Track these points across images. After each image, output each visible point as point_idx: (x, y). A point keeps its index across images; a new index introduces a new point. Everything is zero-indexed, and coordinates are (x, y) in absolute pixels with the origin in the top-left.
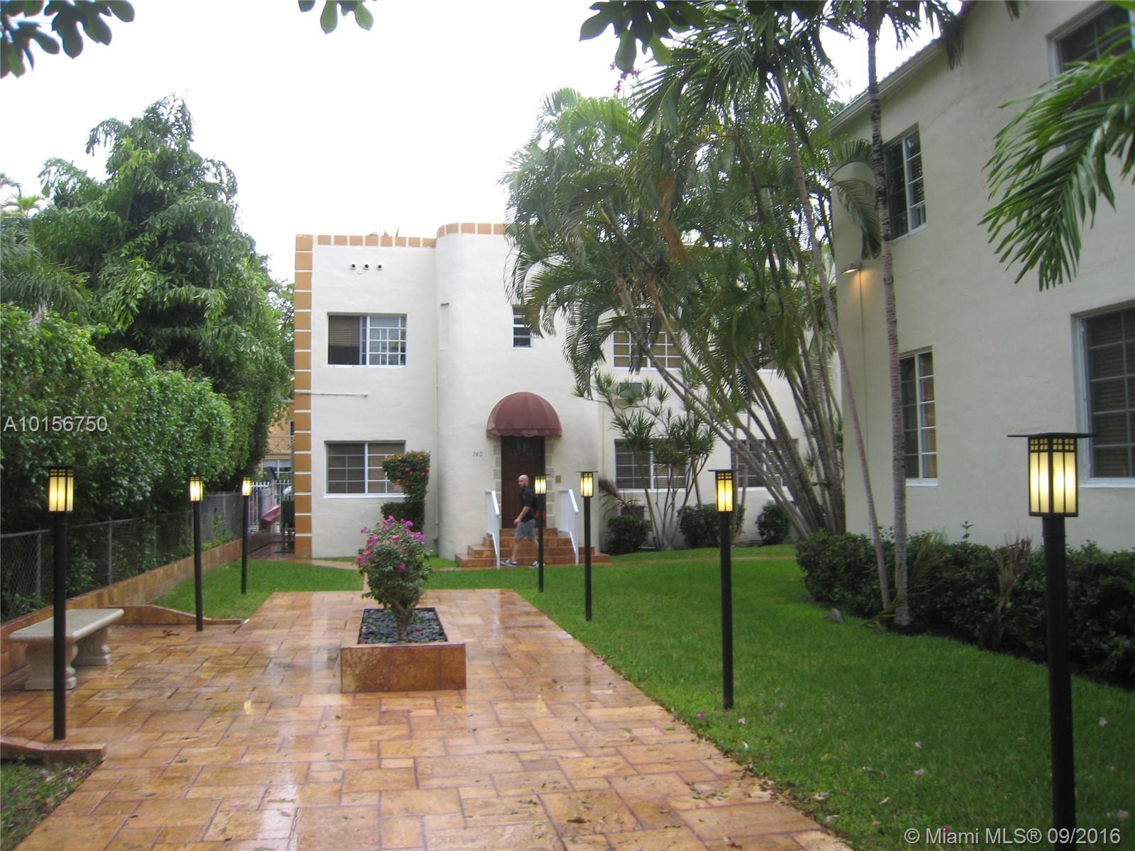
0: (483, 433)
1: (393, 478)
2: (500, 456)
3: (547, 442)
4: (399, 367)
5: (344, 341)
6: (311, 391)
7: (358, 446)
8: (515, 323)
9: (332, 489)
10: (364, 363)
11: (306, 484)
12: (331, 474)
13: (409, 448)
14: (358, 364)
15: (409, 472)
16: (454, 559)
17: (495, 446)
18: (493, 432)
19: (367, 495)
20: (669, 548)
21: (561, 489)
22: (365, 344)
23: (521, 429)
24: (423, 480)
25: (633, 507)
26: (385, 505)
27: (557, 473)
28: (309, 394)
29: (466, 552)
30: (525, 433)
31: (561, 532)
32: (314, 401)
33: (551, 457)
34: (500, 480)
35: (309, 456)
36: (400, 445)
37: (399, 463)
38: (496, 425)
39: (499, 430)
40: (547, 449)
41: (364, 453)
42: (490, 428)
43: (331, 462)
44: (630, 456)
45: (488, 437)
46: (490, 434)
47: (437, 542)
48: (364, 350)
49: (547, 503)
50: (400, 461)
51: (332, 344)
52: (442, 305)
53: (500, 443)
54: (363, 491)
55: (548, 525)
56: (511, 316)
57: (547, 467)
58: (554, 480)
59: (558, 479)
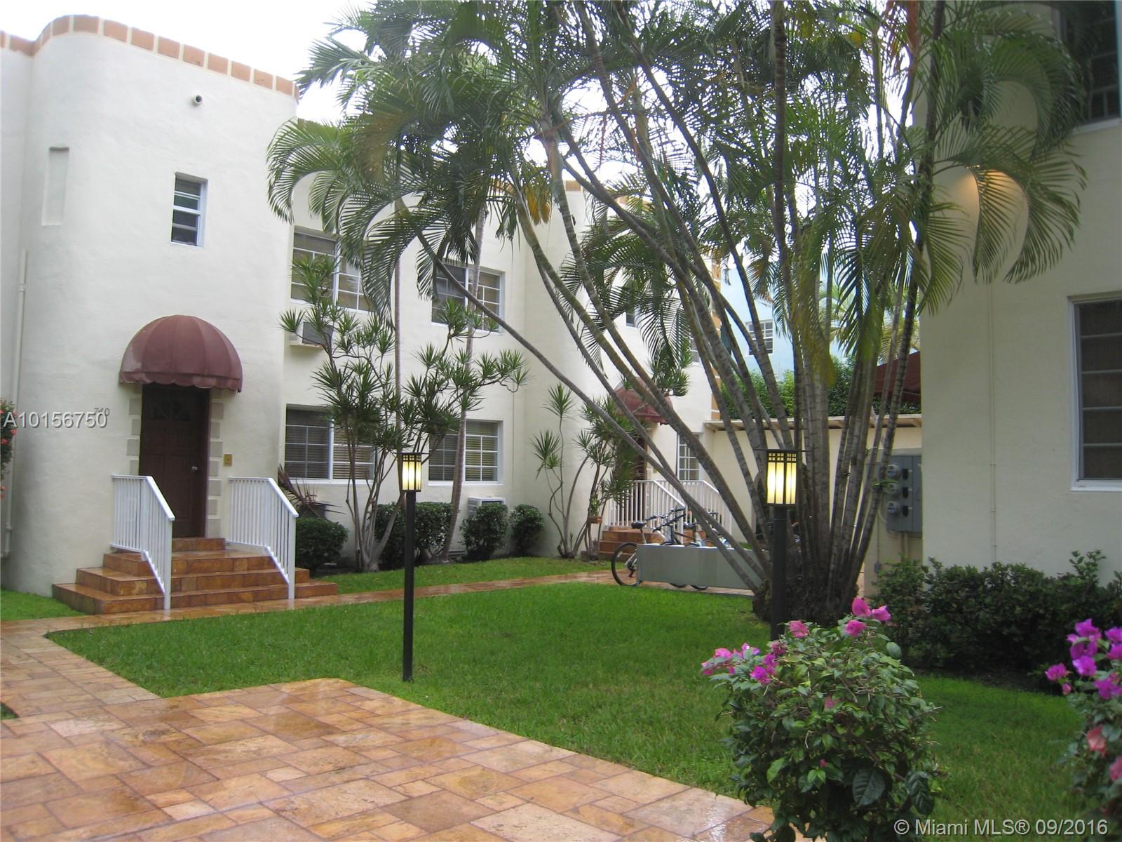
0: (113, 377)
2: (138, 417)
3: (214, 400)
8: (176, 203)
16: (49, 593)
17: (132, 401)
18: (137, 377)
21: (231, 476)
23: (191, 375)
27: (226, 451)
30: (196, 381)
31: (229, 544)
33: (218, 424)
34: (137, 458)
38: (143, 366)
39: (148, 374)
40: (214, 411)
42: (128, 369)
45: (122, 384)
46: (127, 380)
49: (210, 498)
52: (54, 150)
53: (140, 396)
55: (210, 533)
56: (170, 191)
57: (212, 440)
58: (221, 461)
59: (228, 460)
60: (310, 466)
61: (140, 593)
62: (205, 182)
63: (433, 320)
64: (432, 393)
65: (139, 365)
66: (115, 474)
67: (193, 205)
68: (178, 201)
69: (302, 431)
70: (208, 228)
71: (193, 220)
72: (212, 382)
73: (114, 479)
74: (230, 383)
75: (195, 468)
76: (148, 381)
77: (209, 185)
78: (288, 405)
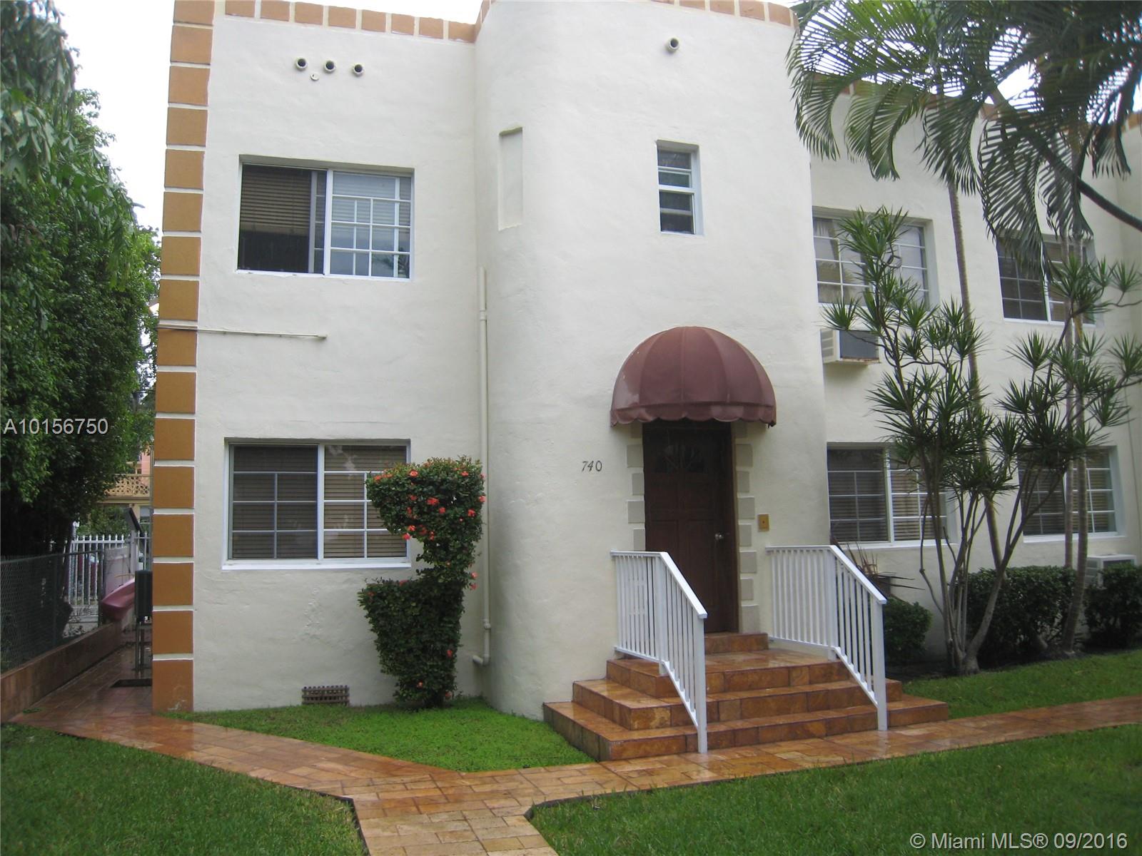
0: (603, 418)
1: (397, 522)
2: (641, 471)
3: (738, 441)
4: (396, 280)
5: (275, 221)
6: (199, 326)
7: (302, 452)
8: (661, 182)
9: (242, 548)
10: (319, 269)
11: (181, 536)
12: (240, 515)
13: (419, 457)
14: (305, 270)
15: (437, 507)
16: (539, 715)
17: (630, 448)
18: (634, 414)
19: (323, 564)
21: (769, 545)
22: (320, 229)
23: (708, 404)
24: (471, 527)
26: (371, 588)
27: (759, 511)
28: (193, 331)
29: (568, 697)
30: (716, 413)
31: (772, 641)
32: (204, 347)
33: (746, 474)
34: (642, 527)
35: (190, 471)
36: (399, 449)
37: (412, 486)
38: (642, 398)
39: (649, 408)
41: (316, 469)
42: (622, 405)
43: (238, 483)
44: (850, 478)
45: (615, 426)
46: (621, 420)
47: (484, 670)
48: (320, 242)
49: (743, 577)
50: (413, 479)
51: (249, 226)
52: (504, 135)
53: (640, 441)
54: (314, 555)
55: (746, 627)
56: (654, 169)
57: (740, 496)
58: (754, 524)
59: (764, 523)
60: (863, 525)
62: (695, 149)
63: (1006, 315)
64: (1042, 407)
65: (636, 398)
66: (615, 550)
67: (684, 181)
68: (663, 178)
69: (848, 479)
70: (706, 209)
71: (685, 201)
72: (738, 412)
73: (614, 557)
74: (761, 413)
75: (719, 536)
76: (650, 418)
77: (702, 152)
78: (828, 443)
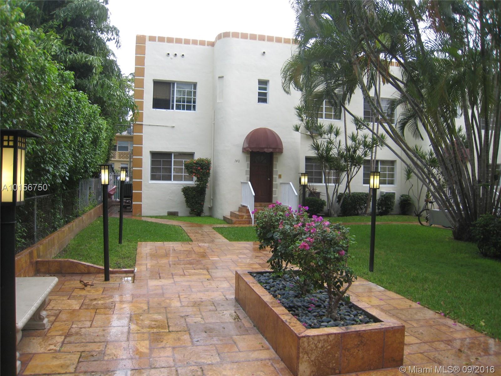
0: (241, 150)
1: (191, 173)
2: (249, 163)
3: (274, 156)
4: (192, 112)
5: (160, 96)
6: (144, 123)
7: (168, 155)
8: (259, 89)
9: (153, 178)
10: (173, 109)
11: (139, 175)
12: (153, 170)
13: (196, 157)
14: (169, 109)
15: (200, 169)
16: (222, 219)
17: (247, 157)
18: (247, 149)
19: (173, 182)
20: (335, 215)
21: (281, 182)
22: (173, 98)
23: (265, 148)
24: (208, 174)
25: (315, 193)
26: (184, 188)
27: (279, 173)
28: (142, 125)
29: (229, 215)
30: (266, 150)
32: (145, 129)
33: (276, 164)
34: (249, 176)
35: (142, 159)
36: (192, 155)
37: (194, 165)
38: (249, 146)
39: (250, 148)
40: (274, 160)
41: (171, 159)
42: (245, 147)
43: (153, 162)
44: (312, 166)
45: (243, 152)
46: (245, 150)
47: (211, 209)
48: (173, 102)
49: (274, 189)
50: (195, 163)
51: (155, 97)
52: (219, 77)
53: (249, 155)
54: (171, 180)
55: (274, 201)
56: (257, 86)
57: (274, 169)
58: (277, 177)
59: (280, 176)
60: (315, 179)
61: (246, 218)
62: (268, 81)
65: (247, 146)
66: (242, 181)
67: (265, 89)
68: (260, 89)
70: (270, 98)
71: (265, 94)
72: (271, 150)
73: (242, 183)
74: (277, 150)
75: (269, 179)
76: (250, 151)
77: (270, 82)
78: (306, 156)
